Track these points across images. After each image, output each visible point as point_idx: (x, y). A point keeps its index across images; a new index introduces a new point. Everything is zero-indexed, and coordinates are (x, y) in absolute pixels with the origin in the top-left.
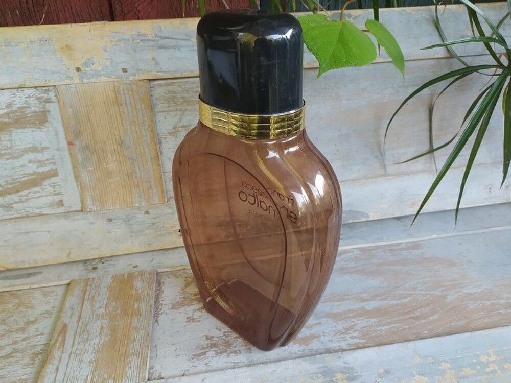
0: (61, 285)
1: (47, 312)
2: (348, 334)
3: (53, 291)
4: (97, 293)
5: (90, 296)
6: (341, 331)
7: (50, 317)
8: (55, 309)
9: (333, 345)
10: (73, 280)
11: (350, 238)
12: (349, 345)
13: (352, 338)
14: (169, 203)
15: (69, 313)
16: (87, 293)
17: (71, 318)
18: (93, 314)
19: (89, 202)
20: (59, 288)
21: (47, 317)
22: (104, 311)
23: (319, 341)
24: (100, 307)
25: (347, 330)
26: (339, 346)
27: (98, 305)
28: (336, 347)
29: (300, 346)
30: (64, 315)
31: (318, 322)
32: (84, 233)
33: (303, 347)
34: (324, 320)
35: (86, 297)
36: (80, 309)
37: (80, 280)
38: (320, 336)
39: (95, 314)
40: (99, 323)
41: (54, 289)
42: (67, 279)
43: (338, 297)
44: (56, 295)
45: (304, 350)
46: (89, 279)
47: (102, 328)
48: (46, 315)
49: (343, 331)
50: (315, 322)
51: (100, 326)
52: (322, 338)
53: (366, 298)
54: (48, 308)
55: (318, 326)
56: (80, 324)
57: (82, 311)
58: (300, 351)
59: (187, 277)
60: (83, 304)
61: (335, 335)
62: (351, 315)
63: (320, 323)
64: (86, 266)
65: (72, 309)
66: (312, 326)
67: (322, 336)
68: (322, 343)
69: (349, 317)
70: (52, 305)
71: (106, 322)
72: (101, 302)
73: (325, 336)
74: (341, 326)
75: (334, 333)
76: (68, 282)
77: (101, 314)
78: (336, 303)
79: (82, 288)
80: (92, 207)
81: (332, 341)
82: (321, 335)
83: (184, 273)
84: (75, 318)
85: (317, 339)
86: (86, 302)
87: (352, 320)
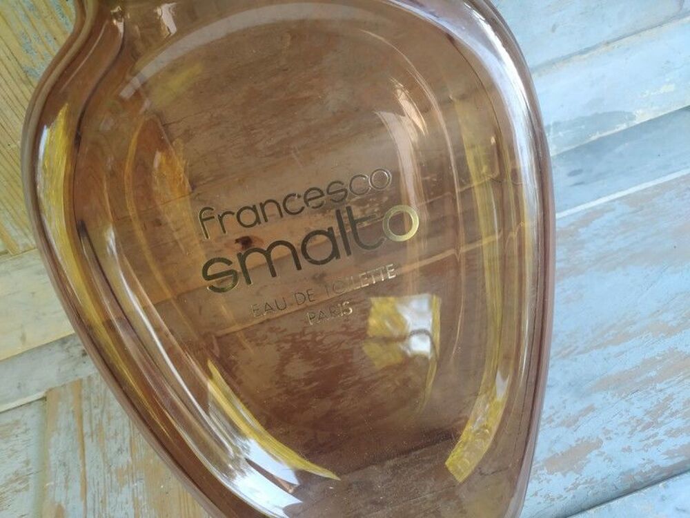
0: (30, 403)
1: (18, 477)
2: (660, 425)
3: (17, 423)
4: (105, 416)
5: (94, 425)
6: (642, 419)
7: (26, 489)
8: (30, 466)
9: (636, 462)
10: (50, 390)
11: (600, 176)
12: (671, 454)
13: (672, 434)
14: (196, 191)
15: (61, 477)
16: (85, 419)
17: (67, 487)
18: (109, 471)
19: (14, 233)
20: (29, 412)
21: (19, 491)
22: (130, 460)
23: (602, 454)
24: (120, 450)
25: (654, 417)
26: (650, 461)
27: (113, 447)
28: (643, 465)
29: (564, 475)
30: (52, 483)
31: (586, 405)
32: (33, 293)
33: (572, 477)
34: (598, 399)
35: (86, 429)
36: (80, 462)
37: (64, 386)
38: (601, 442)
39: (113, 468)
40: (126, 493)
41: (17, 416)
42: (39, 390)
43: (612, 332)
44: (26, 431)
45: (575, 486)
46: (81, 380)
47: (136, 505)
48: (17, 486)
49: (647, 419)
50: (580, 406)
51: (130, 499)
52: (607, 447)
53: (674, 323)
54: (16, 465)
55: (591, 414)
56: (90, 503)
57: (84, 465)
58: (568, 490)
59: (279, 341)
60: (84, 450)
61: (631, 433)
62: (653, 374)
63: (591, 409)
64: (67, 350)
65: (64, 465)
66: (576, 421)
67: (605, 442)
68: (611, 460)
69: (652, 380)
70: (23, 458)
71: (139, 485)
72: (120, 437)
73: (611, 439)
74: (639, 406)
75: (629, 429)
76: (41, 395)
77: (125, 469)
78: (614, 349)
79: (72, 409)
80: (25, 240)
81: (629, 449)
82: (602, 437)
83: (271, 330)
84: (76, 487)
85: (595, 452)
86: (88, 441)
87: (659, 386)
